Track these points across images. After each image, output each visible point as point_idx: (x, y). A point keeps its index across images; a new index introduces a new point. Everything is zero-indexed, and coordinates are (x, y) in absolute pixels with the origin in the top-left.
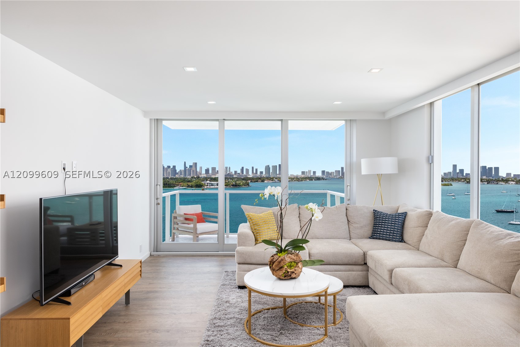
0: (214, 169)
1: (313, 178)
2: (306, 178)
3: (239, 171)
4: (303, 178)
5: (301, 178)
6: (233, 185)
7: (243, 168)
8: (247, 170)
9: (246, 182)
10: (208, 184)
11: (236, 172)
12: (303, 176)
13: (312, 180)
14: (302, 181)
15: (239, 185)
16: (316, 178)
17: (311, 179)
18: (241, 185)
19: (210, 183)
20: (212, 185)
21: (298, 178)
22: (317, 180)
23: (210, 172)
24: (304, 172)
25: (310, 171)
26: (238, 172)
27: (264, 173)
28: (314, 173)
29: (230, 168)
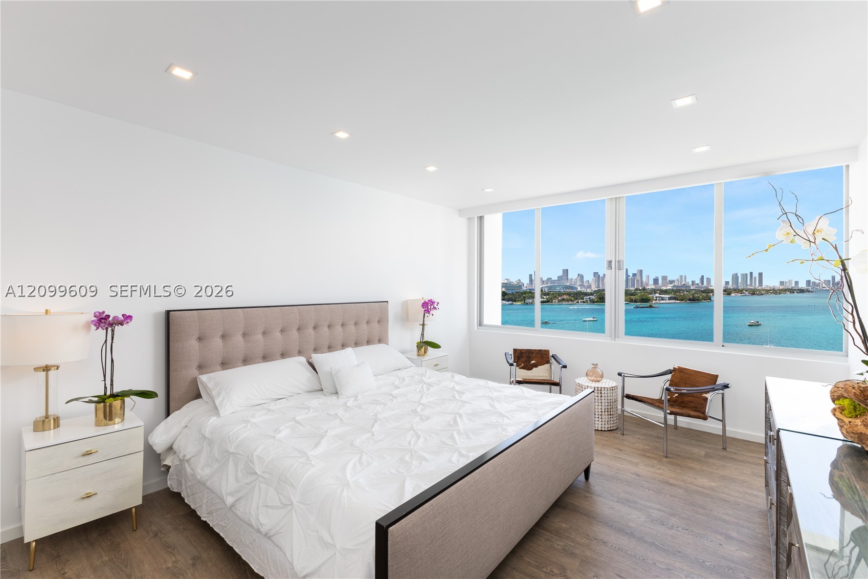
0: (664, 278)
1: (795, 290)
2: (785, 291)
3: (698, 281)
4: (782, 290)
5: (779, 290)
6: (690, 300)
7: (703, 277)
8: (709, 280)
9: (707, 295)
10: (658, 298)
11: (693, 282)
12: (781, 287)
13: (794, 293)
14: (781, 294)
15: (697, 300)
16: (798, 290)
17: (792, 291)
18: (700, 300)
19: (660, 297)
20: (663, 299)
21: (776, 290)
22: (800, 292)
23: (660, 282)
24: (784, 282)
25: (790, 282)
26: (696, 283)
27: (731, 283)
28: (797, 283)
29: (685, 277)
